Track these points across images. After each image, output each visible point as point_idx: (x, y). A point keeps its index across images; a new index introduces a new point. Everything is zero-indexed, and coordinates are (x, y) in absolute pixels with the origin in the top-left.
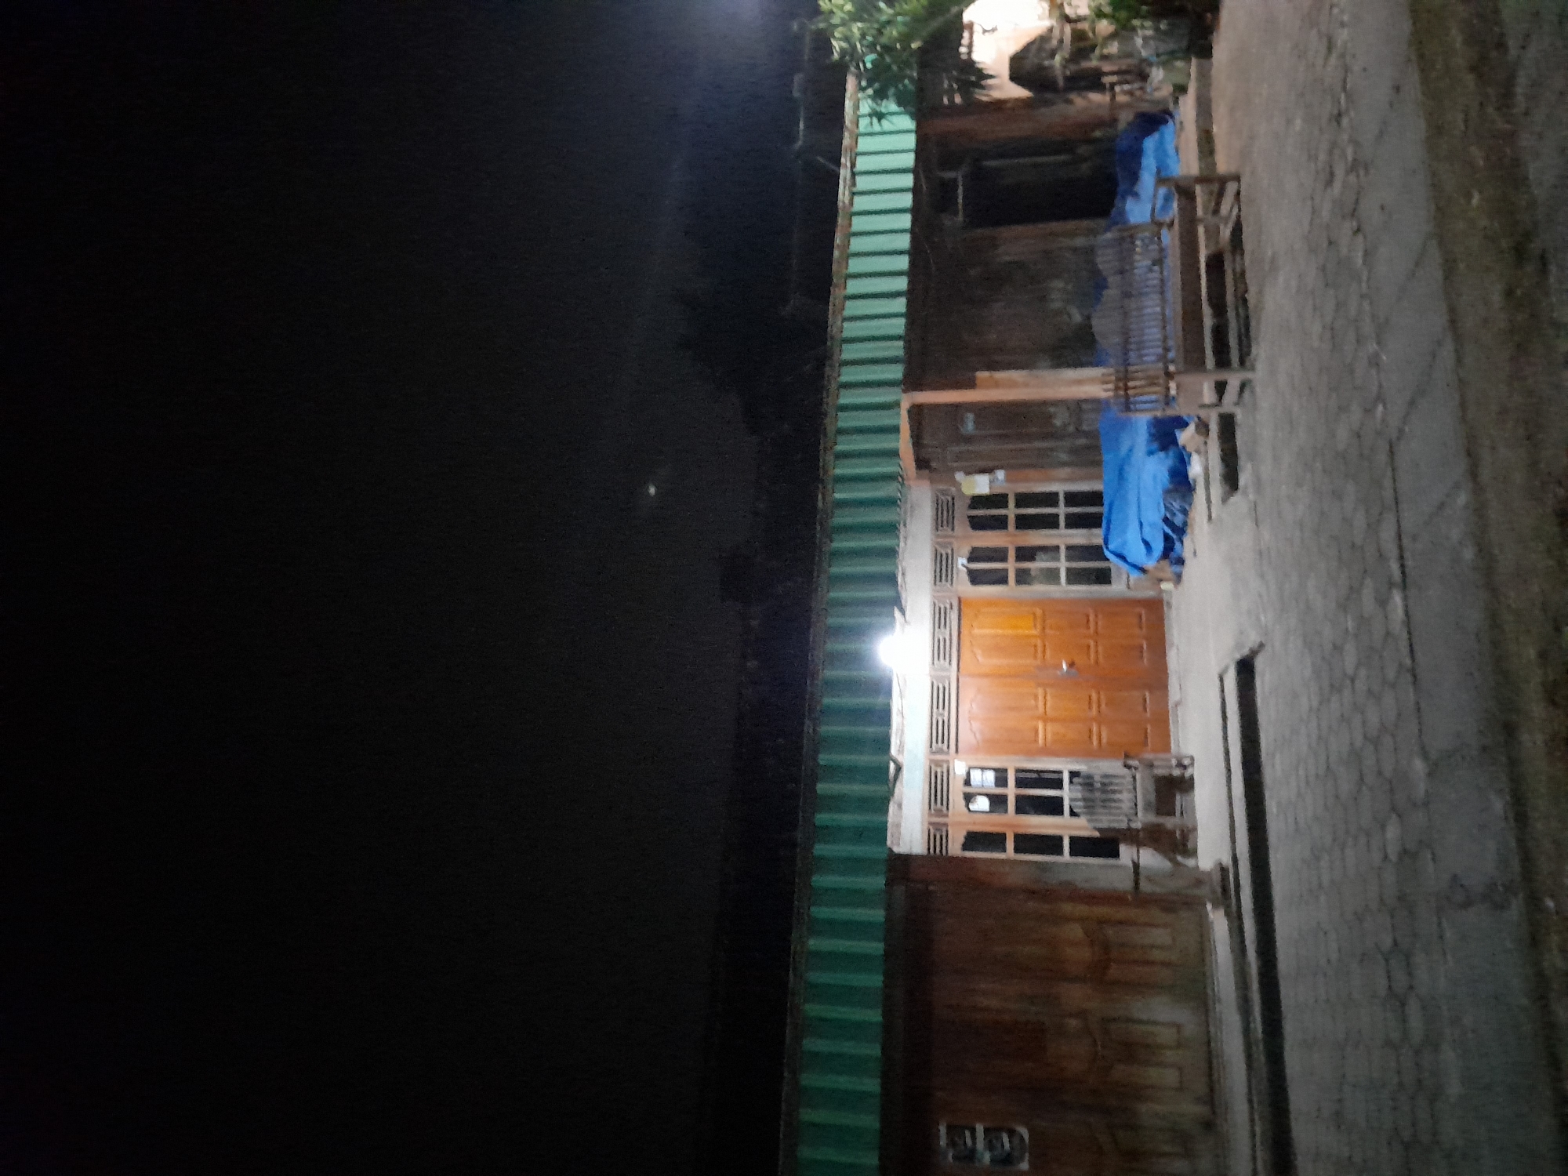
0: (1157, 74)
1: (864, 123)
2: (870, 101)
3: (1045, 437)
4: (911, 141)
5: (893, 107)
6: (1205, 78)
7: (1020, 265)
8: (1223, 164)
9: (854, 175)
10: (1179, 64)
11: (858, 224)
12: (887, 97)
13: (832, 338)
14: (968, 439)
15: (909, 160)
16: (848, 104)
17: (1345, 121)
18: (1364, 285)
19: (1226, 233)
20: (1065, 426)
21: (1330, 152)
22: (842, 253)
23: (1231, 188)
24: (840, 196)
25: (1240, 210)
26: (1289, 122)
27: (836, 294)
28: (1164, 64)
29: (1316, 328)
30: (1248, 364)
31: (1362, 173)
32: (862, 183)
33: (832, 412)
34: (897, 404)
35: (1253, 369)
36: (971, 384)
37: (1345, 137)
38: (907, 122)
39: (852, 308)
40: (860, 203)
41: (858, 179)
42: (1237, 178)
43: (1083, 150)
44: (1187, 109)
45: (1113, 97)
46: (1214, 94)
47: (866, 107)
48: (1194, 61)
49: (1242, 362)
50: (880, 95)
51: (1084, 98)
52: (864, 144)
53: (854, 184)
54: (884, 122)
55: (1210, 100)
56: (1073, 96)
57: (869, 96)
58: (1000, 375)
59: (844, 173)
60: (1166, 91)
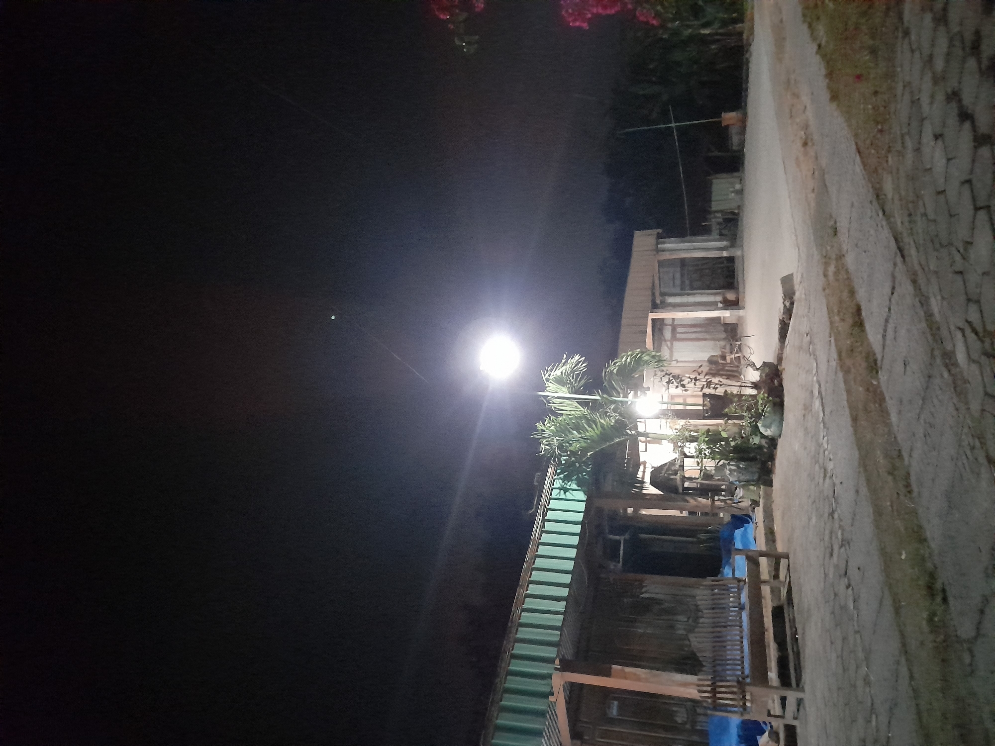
0: (740, 492)
1: (555, 492)
2: (561, 481)
4: (582, 506)
5: (574, 486)
6: (768, 496)
7: (658, 602)
8: (780, 548)
9: (544, 521)
10: (752, 487)
11: (542, 550)
12: (572, 481)
13: (512, 622)
14: (612, 721)
15: (580, 517)
16: (547, 481)
17: (836, 516)
18: (855, 625)
19: (784, 592)
20: (685, 723)
21: (831, 538)
22: (528, 567)
23: (783, 562)
24: (534, 533)
25: (790, 577)
26: (810, 519)
27: (520, 591)
28: (743, 486)
29: (834, 656)
30: (801, 686)
31: (847, 547)
32: (549, 526)
33: (503, 673)
34: (550, 676)
35: (803, 690)
36: (607, 674)
37: (837, 526)
38: (581, 496)
39: (529, 603)
40: (545, 538)
41: (546, 523)
42: (787, 557)
43: (702, 536)
44: (759, 515)
45: (713, 501)
46: (774, 506)
47: (558, 484)
48: (761, 486)
49: (798, 685)
50: (567, 479)
51: (695, 500)
52: (553, 504)
53: (544, 527)
54: (567, 493)
55: (772, 509)
56: (688, 498)
57: (560, 478)
58: (628, 669)
59: (539, 518)
60: (746, 503)
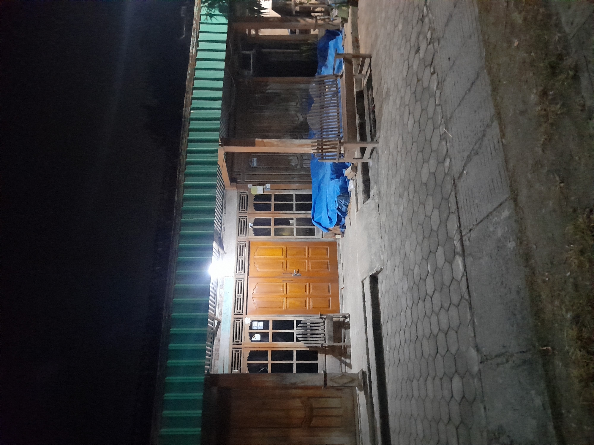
0: (335, 12)
1: (203, 18)
2: (206, 8)
3: (287, 170)
4: (225, 28)
5: (217, 12)
6: (355, 15)
7: (278, 94)
8: (363, 51)
9: (198, 41)
10: (344, 8)
11: (199, 64)
12: (215, 8)
13: (185, 118)
14: (254, 169)
15: (224, 37)
16: (196, 9)
17: (426, 20)
18: (437, 100)
19: (364, 82)
20: (296, 166)
21: (418, 38)
22: (191, 78)
23: (367, 61)
24: (191, 51)
25: (371, 71)
26: (396, 26)
27: (188, 96)
28: (338, 8)
29: (411, 122)
30: (375, 140)
31: (436, 44)
32: (202, 45)
33: (183, 153)
34: (216, 151)
35: (377, 142)
36: (253, 144)
37: (427, 28)
38: (224, 20)
39: (195, 104)
40: (200, 55)
41: (200, 43)
42: (370, 57)
43: (304, 48)
44: (348, 28)
45: (316, 21)
46: (359, 22)
47: (204, 11)
48: (350, 7)
49: (372, 140)
50: (211, 6)
51: (304, 20)
52: (203, 28)
53: (198, 46)
54: (213, 19)
55: (357, 24)
56: (299, 19)
57: (206, 6)
58: (266, 140)
59: (193, 40)
60: (339, 21)
